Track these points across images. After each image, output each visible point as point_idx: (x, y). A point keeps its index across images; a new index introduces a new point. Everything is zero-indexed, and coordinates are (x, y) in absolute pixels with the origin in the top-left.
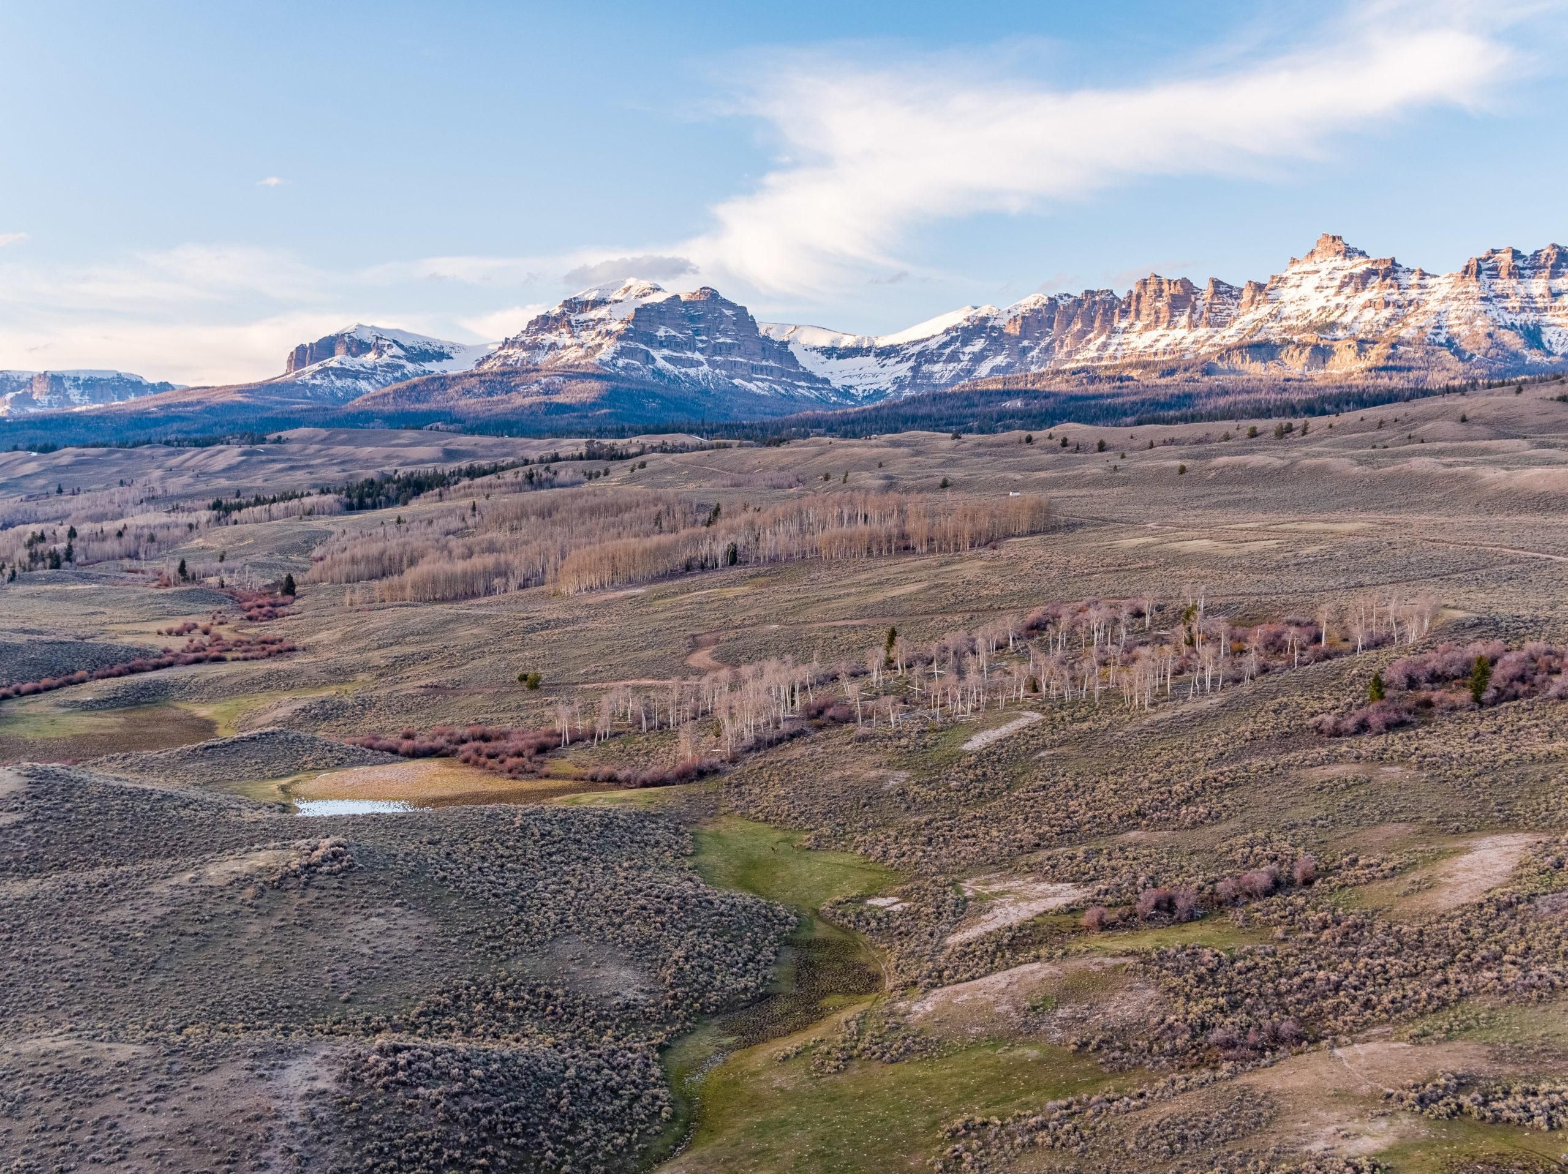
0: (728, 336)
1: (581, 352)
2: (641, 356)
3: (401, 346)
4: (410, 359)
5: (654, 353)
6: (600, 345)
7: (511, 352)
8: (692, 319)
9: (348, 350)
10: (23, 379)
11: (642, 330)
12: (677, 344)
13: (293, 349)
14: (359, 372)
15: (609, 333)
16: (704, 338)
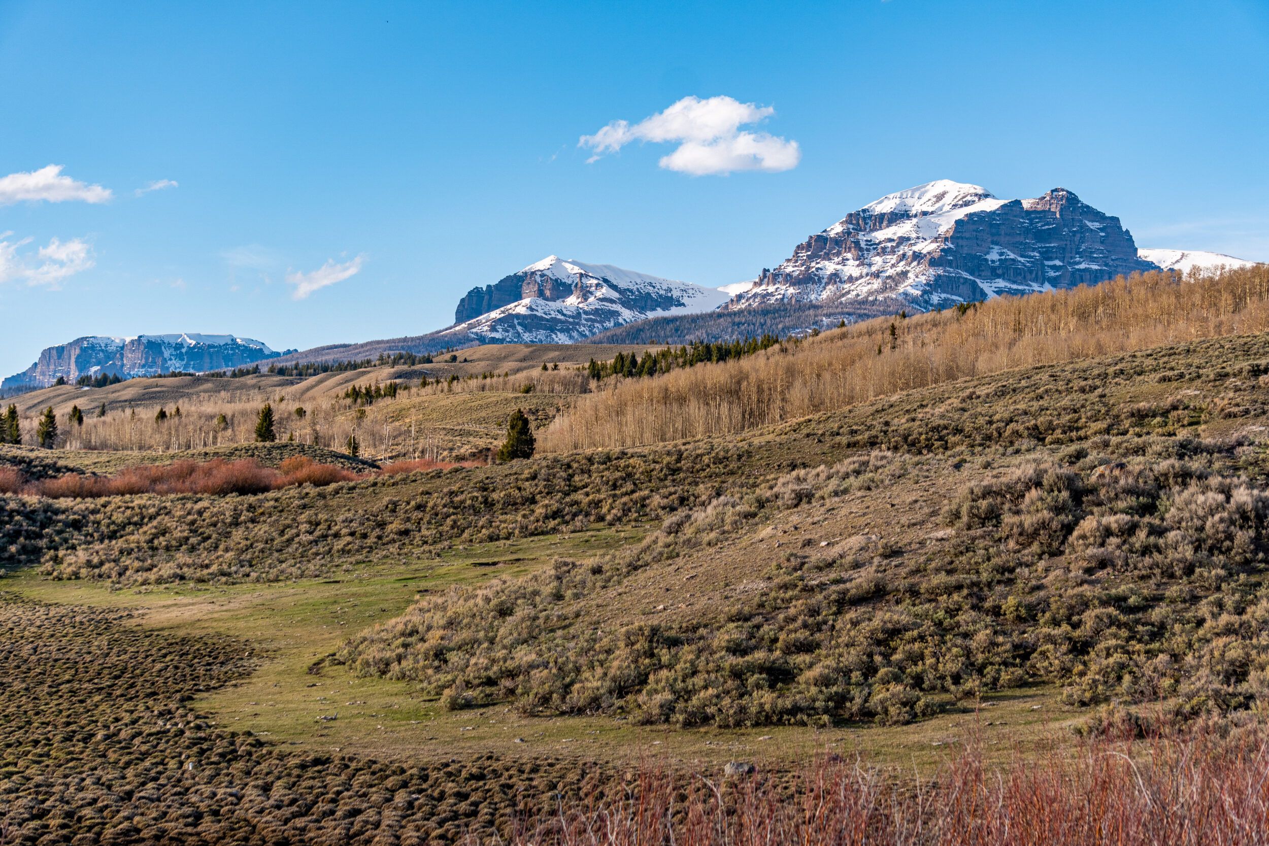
0: (1093, 260)
1: (877, 284)
2: (964, 289)
3: (614, 287)
4: (626, 304)
5: (984, 286)
6: (904, 274)
7: (771, 289)
8: (1040, 236)
9: (541, 294)
10: (112, 348)
11: (965, 251)
12: (1018, 272)
13: (464, 295)
14: (554, 320)
15: (917, 256)
16: (1058, 263)
